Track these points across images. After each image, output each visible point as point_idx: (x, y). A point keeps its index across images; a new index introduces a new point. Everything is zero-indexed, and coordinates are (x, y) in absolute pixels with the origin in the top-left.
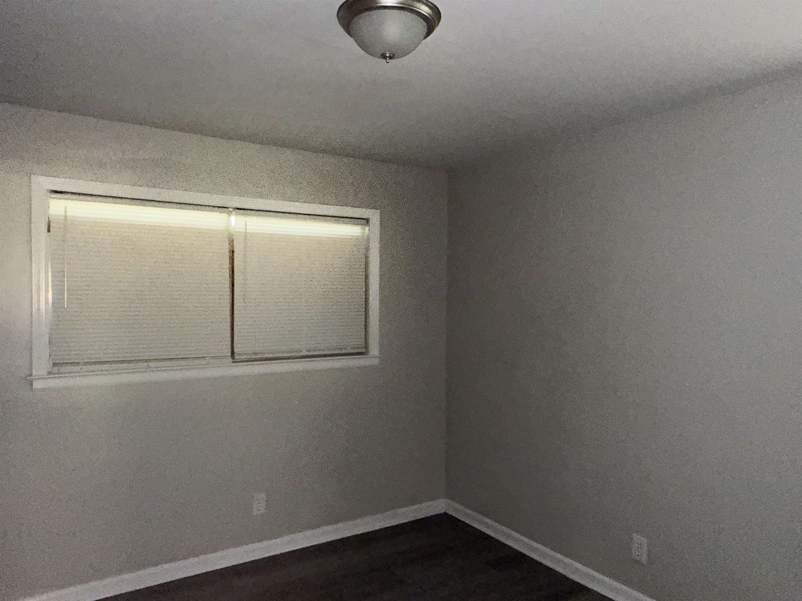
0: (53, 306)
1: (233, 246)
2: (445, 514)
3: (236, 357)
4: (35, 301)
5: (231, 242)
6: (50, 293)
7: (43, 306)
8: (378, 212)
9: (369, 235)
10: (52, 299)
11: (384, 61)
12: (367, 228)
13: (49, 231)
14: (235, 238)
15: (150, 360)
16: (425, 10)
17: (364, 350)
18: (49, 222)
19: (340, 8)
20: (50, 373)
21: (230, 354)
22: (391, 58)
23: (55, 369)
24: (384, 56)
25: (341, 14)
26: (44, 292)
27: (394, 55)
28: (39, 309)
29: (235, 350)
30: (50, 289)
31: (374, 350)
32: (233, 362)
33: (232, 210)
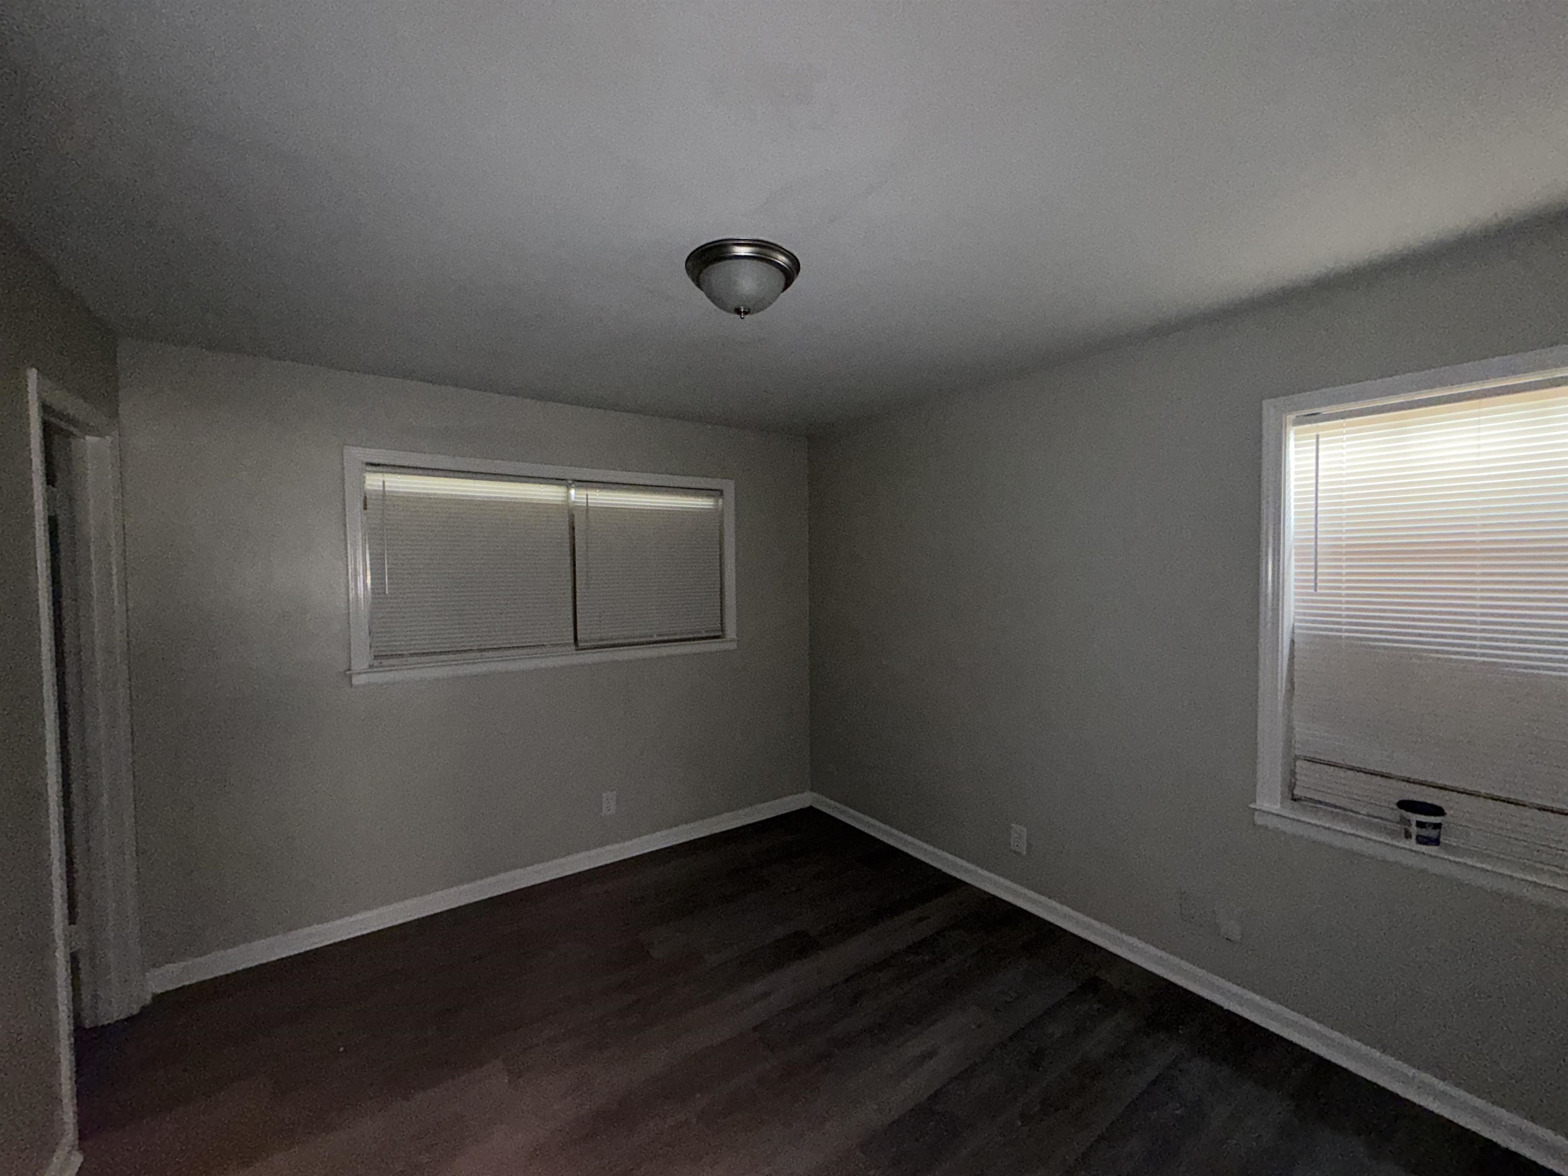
0: (373, 593)
1: (573, 522)
2: (811, 808)
3: (580, 644)
4: (352, 585)
5: (572, 516)
6: (369, 577)
7: (361, 595)
8: (733, 481)
9: (723, 510)
10: (372, 584)
11: (739, 316)
12: (721, 501)
13: (365, 508)
14: (575, 513)
15: (484, 650)
16: (782, 259)
17: (720, 633)
18: (365, 499)
19: (688, 258)
20: (371, 666)
21: (573, 641)
22: (746, 313)
23: (376, 663)
24: (738, 311)
25: (689, 264)
26: (362, 576)
27: (749, 310)
28: (356, 594)
29: (579, 637)
30: (369, 573)
31: (731, 631)
32: (576, 650)
33: (570, 482)
